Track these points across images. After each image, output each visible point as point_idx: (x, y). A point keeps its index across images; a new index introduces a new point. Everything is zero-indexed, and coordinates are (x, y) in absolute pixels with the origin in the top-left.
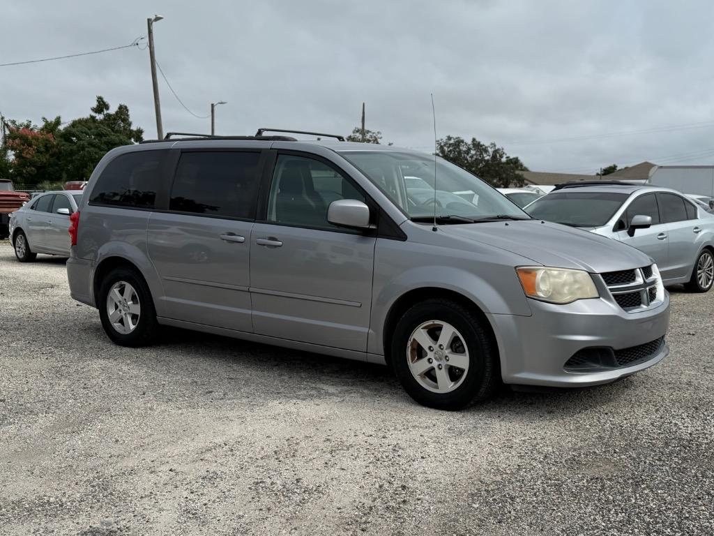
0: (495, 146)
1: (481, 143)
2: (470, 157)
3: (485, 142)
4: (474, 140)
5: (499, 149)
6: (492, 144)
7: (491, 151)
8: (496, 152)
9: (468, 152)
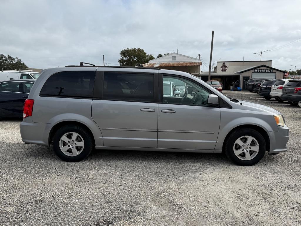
0: (17, 58)
1: (12, 57)
2: (7, 62)
3: (13, 57)
4: (9, 56)
5: (19, 60)
6: (16, 58)
7: (16, 60)
8: (18, 60)
9: (6, 60)
